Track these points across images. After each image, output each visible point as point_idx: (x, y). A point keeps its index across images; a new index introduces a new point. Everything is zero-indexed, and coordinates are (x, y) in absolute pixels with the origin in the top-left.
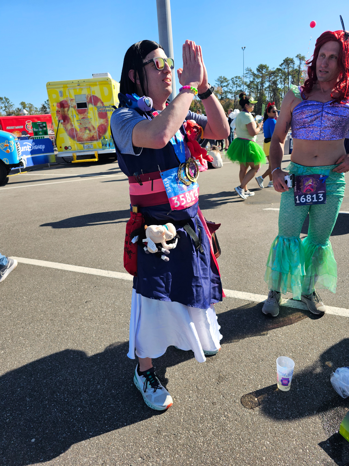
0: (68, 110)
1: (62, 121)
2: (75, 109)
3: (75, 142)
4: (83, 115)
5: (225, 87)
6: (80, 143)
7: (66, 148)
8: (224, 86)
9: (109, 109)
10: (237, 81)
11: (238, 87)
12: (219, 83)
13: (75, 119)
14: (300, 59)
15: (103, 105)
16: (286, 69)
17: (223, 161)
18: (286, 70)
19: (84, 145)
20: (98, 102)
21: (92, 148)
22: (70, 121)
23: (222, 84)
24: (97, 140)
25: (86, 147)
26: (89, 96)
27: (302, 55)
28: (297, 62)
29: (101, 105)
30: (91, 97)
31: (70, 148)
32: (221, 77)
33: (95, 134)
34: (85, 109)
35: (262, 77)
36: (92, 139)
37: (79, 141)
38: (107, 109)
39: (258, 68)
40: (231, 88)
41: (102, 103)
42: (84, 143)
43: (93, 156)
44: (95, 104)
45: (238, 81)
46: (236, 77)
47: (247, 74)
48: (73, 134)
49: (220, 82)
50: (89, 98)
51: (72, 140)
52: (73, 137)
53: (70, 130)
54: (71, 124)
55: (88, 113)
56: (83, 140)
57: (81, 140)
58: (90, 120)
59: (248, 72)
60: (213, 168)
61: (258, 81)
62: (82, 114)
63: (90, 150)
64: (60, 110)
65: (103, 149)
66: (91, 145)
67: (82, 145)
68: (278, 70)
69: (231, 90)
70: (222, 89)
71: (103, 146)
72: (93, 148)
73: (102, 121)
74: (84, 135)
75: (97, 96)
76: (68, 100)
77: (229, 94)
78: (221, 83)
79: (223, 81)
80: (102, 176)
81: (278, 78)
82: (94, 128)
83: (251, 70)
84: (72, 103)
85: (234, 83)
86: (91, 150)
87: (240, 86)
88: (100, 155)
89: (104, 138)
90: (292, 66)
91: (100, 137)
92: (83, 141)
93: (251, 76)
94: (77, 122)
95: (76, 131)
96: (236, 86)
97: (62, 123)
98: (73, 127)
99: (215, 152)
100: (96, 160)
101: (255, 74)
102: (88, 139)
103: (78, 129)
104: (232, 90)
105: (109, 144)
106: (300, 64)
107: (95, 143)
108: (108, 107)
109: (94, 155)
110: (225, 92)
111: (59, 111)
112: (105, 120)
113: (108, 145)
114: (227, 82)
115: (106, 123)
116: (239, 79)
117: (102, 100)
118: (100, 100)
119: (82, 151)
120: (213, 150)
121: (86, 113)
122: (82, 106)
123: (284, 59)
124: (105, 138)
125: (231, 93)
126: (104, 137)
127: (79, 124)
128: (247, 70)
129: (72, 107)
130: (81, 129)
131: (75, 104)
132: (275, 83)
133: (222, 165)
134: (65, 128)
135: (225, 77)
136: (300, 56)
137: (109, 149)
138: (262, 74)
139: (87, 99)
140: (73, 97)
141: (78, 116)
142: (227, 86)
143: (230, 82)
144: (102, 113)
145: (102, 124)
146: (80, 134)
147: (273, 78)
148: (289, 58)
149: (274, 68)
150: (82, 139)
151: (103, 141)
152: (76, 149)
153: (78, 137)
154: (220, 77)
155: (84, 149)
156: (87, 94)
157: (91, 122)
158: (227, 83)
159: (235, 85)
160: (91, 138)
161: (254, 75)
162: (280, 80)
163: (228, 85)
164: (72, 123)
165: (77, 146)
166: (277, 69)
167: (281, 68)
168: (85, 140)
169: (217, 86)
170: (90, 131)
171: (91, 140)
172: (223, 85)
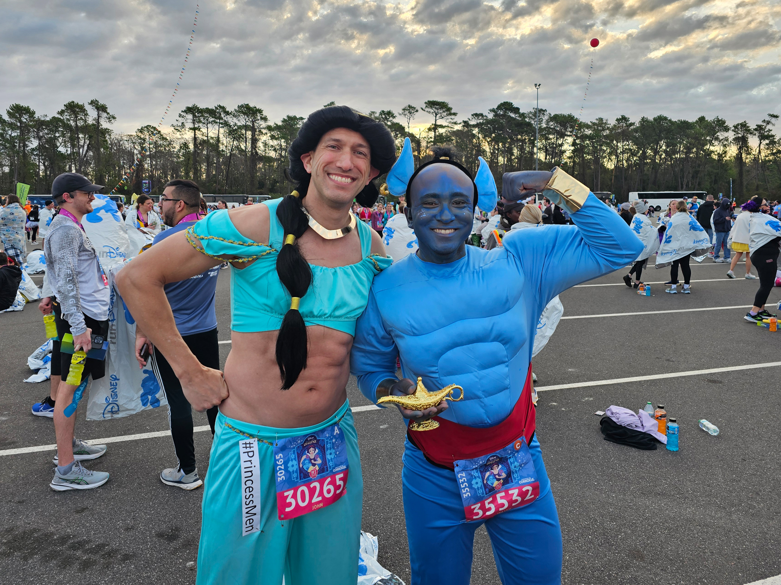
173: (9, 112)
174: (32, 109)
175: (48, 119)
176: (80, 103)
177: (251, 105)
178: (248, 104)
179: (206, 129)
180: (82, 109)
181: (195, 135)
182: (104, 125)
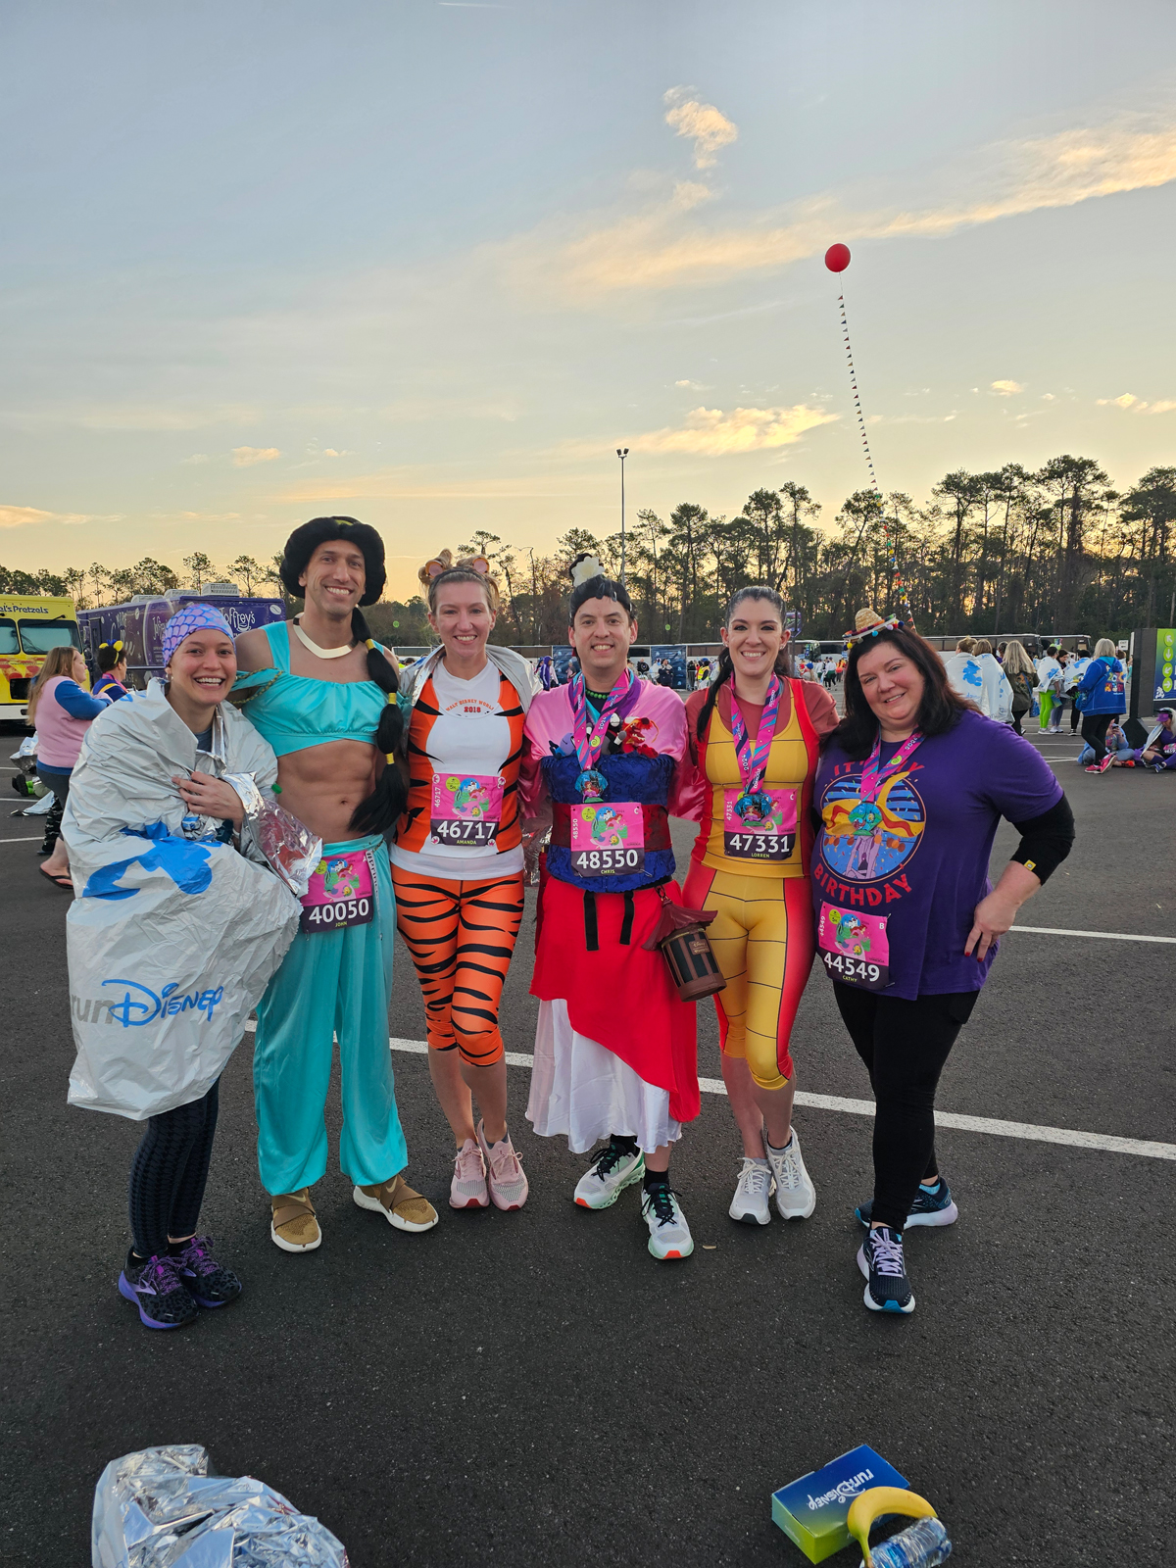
39: (677, 514)
49: (574, 547)
59: (645, 522)
68: (739, 523)
83: (656, 517)
85: (615, 553)
138: (689, 529)
166: (737, 519)
167: (747, 518)
173: (673, 516)
174: (702, 509)
175: (727, 522)
176: (770, 492)
177: (1075, 456)
178: (1065, 457)
179: (984, 512)
180: (773, 497)
181: (959, 524)
182: (806, 521)
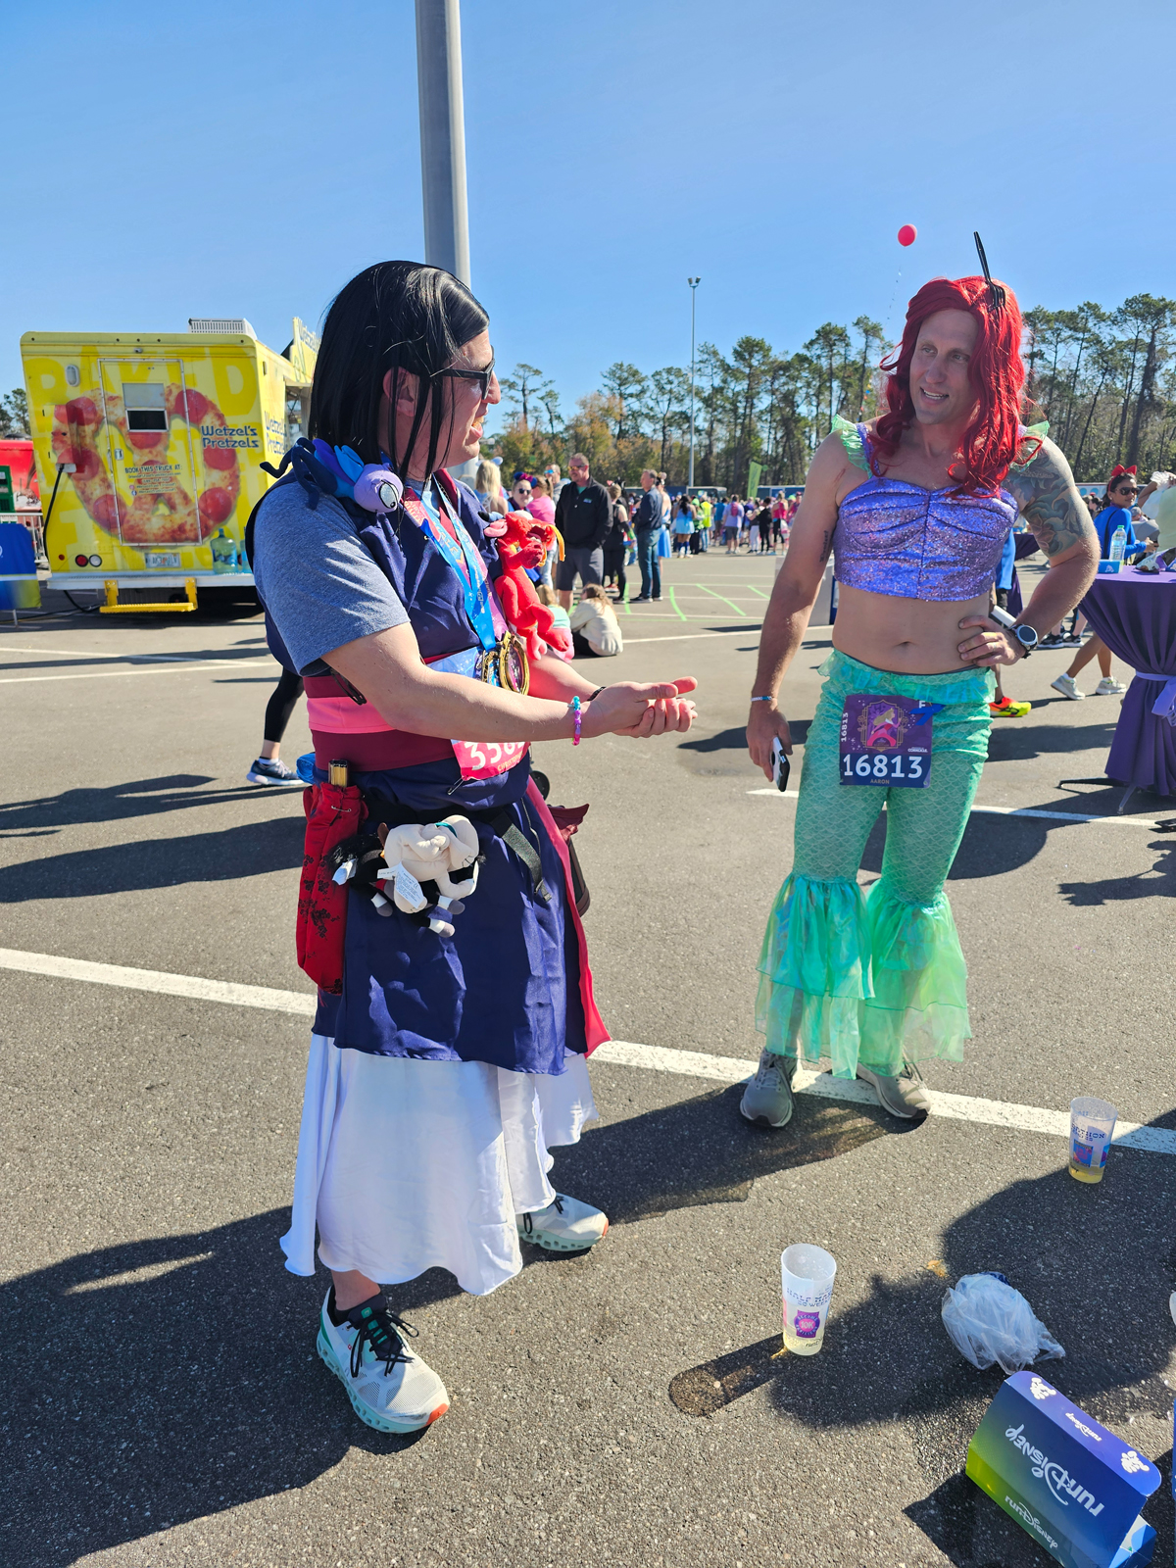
0: (96, 433)
1: (73, 468)
2: (120, 431)
3: (117, 542)
4: (151, 452)
5: (634, 399)
6: (132, 547)
7: (82, 561)
8: (631, 395)
9: (244, 438)
10: (671, 383)
11: (674, 401)
12: (615, 385)
13: (120, 465)
14: (866, 332)
15: (223, 423)
16: (823, 359)
17: (624, 637)
18: (824, 363)
19: (146, 554)
20: (205, 413)
21: (176, 565)
22: (100, 469)
23: (622, 388)
24: (196, 540)
25: (155, 561)
26: (175, 392)
27: (873, 320)
28: (857, 340)
29: (217, 423)
30: (180, 396)
31: (95, 562)
32: (622, 365)
33: (190, 520)
34: (160, 434)
35: (749, 376)
36: (177, 535)
37: (133, 541)
38: (237, 438)
39: (739, 349)
40: (651, 404)
41: (220, 417)
42: (147, 547)
43: (179, 595)
44: (196, 419)
45: (676, 382)
46: (669, 371)
47: (702, 365)
48: (109, 514)
49: (618, 382)
50: (172, 398)
51: (104, 535)
52: (108, 524)
53: (99, 499)
54: (104, 480)
55: (166, 448)
56: (145, 538)
57: (138, 535)
58: (174, 471)
59: (706, 356)
60: (593, 655)
61: (737, 389)
62: (147, 450)
63: (168, 571)
64: (65, 428)
65: (217, 572)
66: (175, 554)
67: (141, 555)
68: (801, 359)
69: (651, 409)
70: (624, 403)
71: (215, 560)
72: (178, 567)
73: (217, 478)
74: (149, 519)
75: (204, 394)
76: (99, 397)
77: (647, 420)
78: (620, 385)
79: (626, 379)
80: (209, 665)
81: (799, 385)
82: (186, 498)
83: (715, 353)
84: (111, 408)
85: (661, 389)
86: (175, 571)
87: (680, 400)
88: (202, 592)
89: (221, 536)
90: (842, 351)
91: (206, 532)
92: (146, 541)
93: (715, 370)
94: (126, 475)
95: (121, 504)
96: (667, 397)
97: (70, 474)
98: (110, 492)
99: (598, 605)
100: (190, 607)
101: (729, 366)
102: (163, 536)
103: (129, 500)
104: (656, 409)
105: (239, 557)
106: (867, 346)
107: (187, 549)
108: (240, 432)
109: (183, 589)
110: (633, 416)
111: (64, 434)
112: (226, 473)
113: (234, 559)
114: (639, 382)
115: (231, 484)
116: (677, 376)
117: (219, 407)
118: (214, 407)
119: (140, 573)
120: (588, 597)
121: (160, 448)
122: (146, 422)
123: (819, 327)
124: (225, 534)
125: (652, 418)
126: (221, 531)
127: (133, 482)
128: (702, 351)
129: (109, 422)
130: (138, 499)
131: (121, 413)
132: (788, 399)
133: (621, 649)
134: (83, 492)
135: (635, 368)
136: (867, 324)
137: (237, 571)
138: (751, 366)
139: (167, 400)
140: (118, 391)
141: (130, 453)
142: (638, 396)
143: (651, 384)
144: (217, 450)
145: (217, 486)
146: (135, 515)
147: (785, 384)
148: (833, 325)
149: (787, 352)
150: (140, 532)
151: (217, 546)
152: (119, 567)
153: (126, 526)
154: (616, 365)
155: (148, 567)
156: (169, 384)
157: (178, 477)
158: (639, 388)
159: (663, 394)
160: (174, 531)
161: (726, 368)
162: (804, 390)
163: (643, 391)
164: (110, 476)
165: (123, 557)
166: (797, 355)
167: (809, 354)
168: (151, 537)
169: (606, 392)
170: (172, 507)
171: (174, 539)
172: (628, 392)
